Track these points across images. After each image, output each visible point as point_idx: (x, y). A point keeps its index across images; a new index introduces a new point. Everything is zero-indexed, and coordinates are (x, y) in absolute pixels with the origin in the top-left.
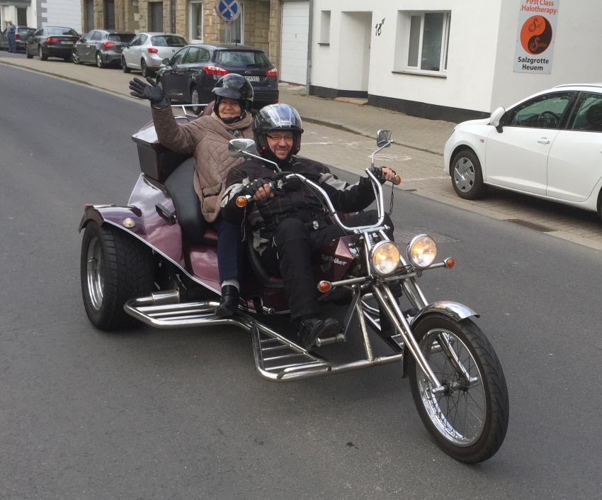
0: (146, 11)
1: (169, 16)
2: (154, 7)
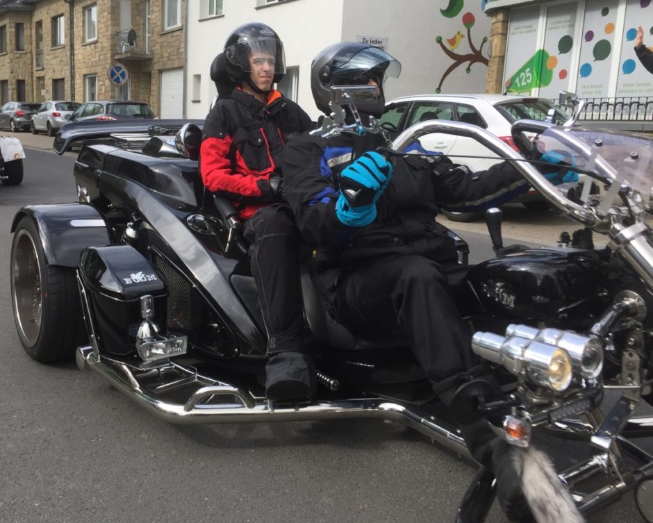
0: (51, 87)
1: (69, 89)
2: (57, 83)
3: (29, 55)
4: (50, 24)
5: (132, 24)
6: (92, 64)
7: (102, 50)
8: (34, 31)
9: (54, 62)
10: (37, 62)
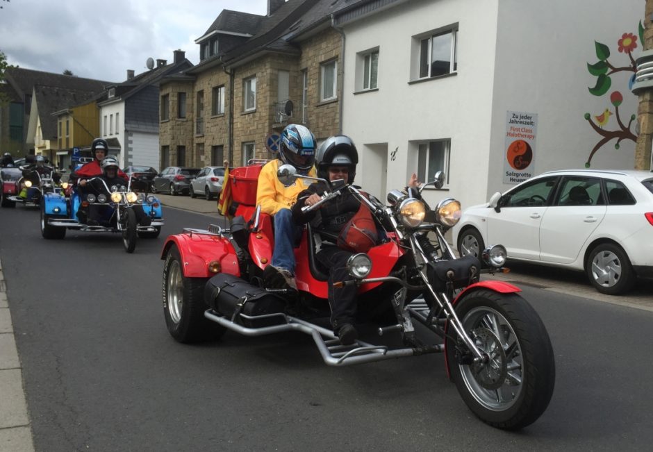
0: (210, 153)
1: (228, 155)
2: (216, 149)
3: (190, 123)
4: (211, 94)
5: (289, 95)
6: (250, 131)
7: (260, 119)
8: (195, 100)
9: (214, 129)
10: (197, 128)
